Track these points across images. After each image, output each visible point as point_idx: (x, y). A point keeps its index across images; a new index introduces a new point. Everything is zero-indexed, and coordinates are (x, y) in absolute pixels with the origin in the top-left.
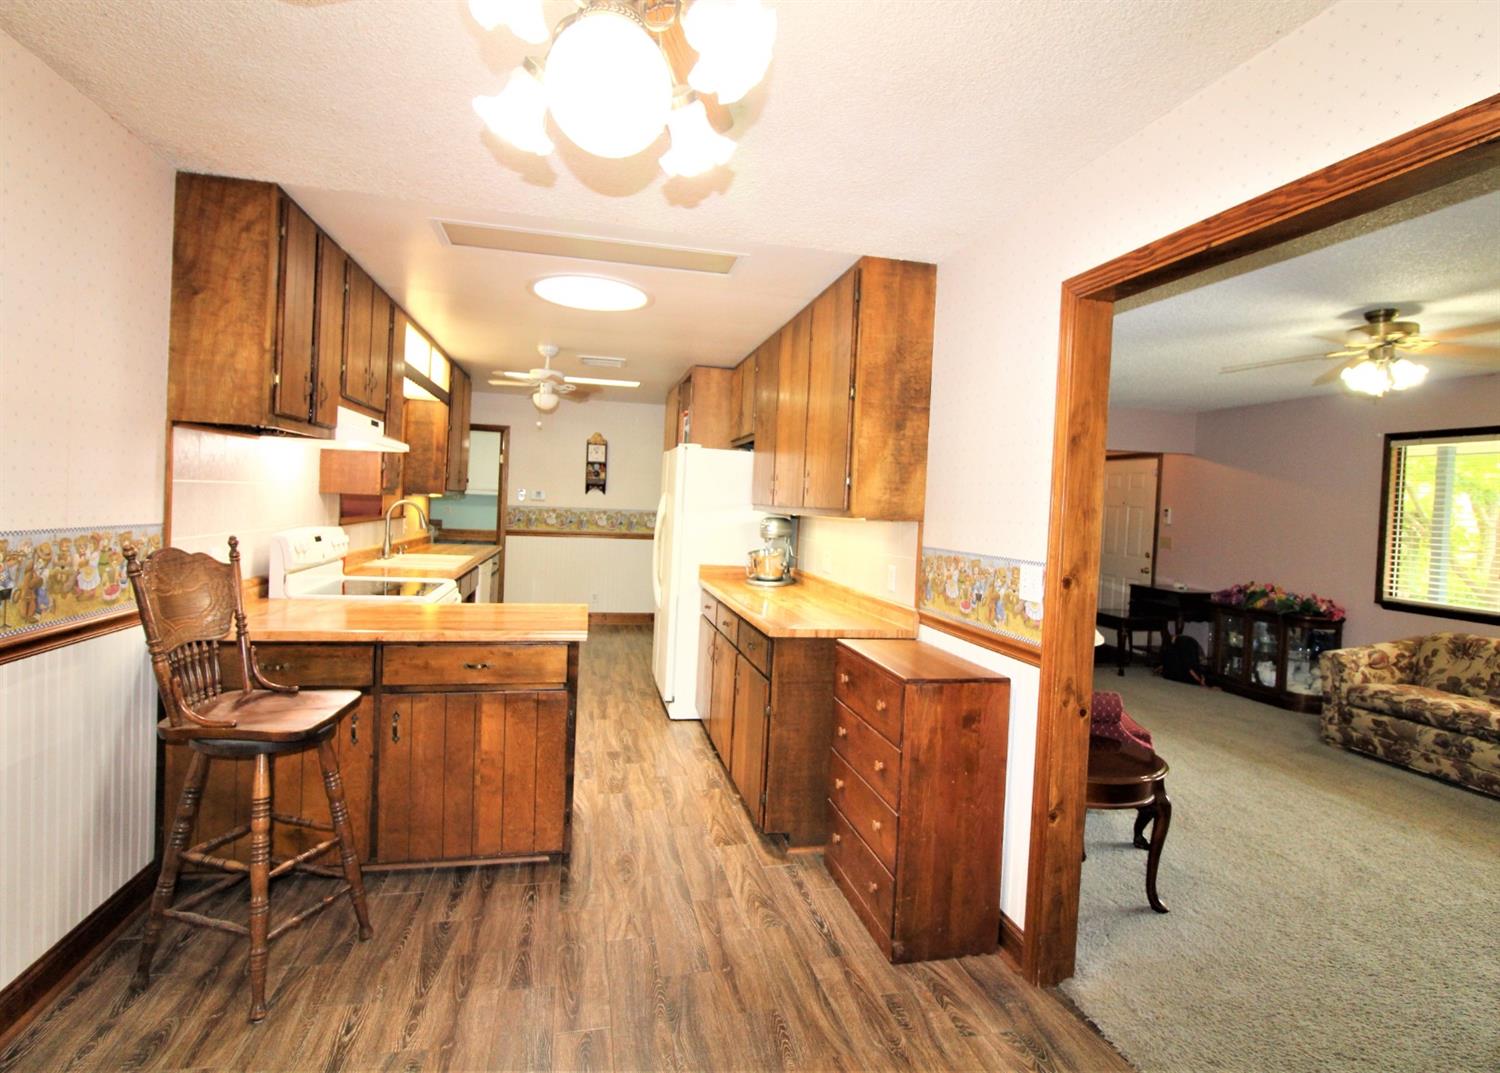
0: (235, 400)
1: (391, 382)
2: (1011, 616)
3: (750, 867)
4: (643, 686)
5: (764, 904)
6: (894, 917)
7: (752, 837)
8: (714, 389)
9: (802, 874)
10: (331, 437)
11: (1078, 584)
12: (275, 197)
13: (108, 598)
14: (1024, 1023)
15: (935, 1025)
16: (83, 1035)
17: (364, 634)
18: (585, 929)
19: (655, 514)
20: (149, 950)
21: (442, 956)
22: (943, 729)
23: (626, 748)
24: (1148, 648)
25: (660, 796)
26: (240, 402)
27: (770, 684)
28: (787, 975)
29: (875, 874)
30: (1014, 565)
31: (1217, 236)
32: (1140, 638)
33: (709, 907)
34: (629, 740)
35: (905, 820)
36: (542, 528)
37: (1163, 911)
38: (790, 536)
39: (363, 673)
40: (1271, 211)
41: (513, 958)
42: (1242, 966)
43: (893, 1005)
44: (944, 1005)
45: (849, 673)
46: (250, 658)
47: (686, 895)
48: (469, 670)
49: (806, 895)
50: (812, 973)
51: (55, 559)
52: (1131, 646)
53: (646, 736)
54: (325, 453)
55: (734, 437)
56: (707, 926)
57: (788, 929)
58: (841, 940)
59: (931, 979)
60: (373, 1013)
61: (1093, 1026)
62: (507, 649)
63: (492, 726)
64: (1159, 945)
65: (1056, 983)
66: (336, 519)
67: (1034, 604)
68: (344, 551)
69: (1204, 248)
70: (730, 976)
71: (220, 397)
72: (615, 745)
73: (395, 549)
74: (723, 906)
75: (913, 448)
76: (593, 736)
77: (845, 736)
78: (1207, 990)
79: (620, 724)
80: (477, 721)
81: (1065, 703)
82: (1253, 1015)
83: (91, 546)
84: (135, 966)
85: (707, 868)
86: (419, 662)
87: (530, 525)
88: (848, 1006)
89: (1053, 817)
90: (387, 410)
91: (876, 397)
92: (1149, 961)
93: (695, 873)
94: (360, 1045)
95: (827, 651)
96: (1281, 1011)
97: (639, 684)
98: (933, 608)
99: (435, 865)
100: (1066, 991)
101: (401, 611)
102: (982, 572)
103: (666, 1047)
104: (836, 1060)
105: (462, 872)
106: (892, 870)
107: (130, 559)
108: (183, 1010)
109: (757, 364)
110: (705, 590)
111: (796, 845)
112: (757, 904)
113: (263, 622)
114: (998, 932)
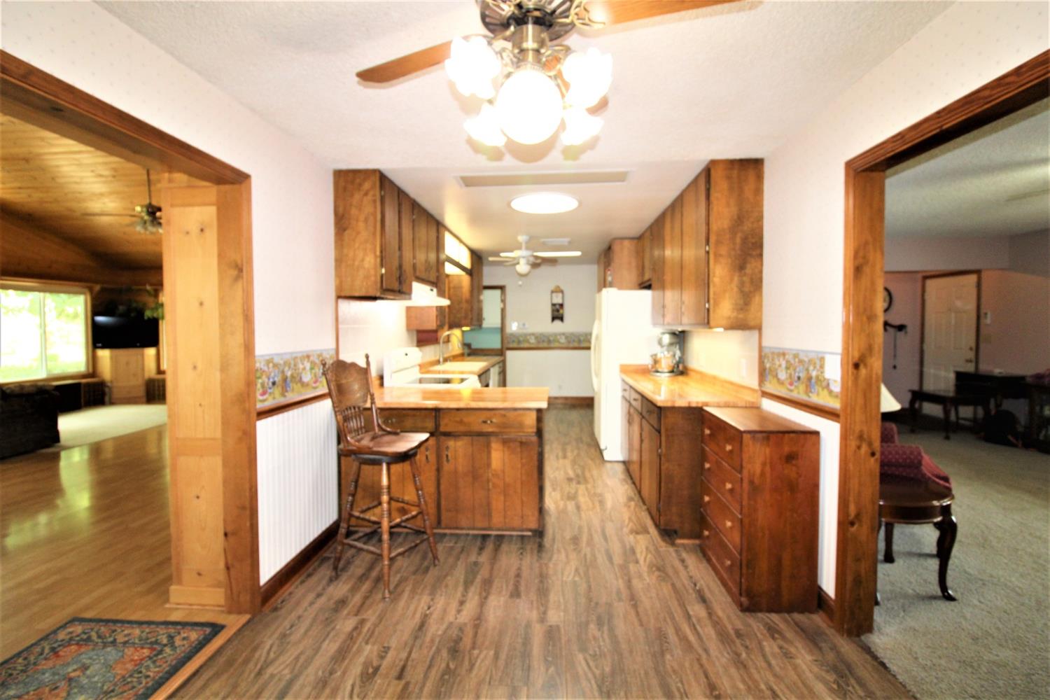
0: (365, 284)
1: (440, 264)
2: (820, 389)
3: (652, 548)
4: (589, 440)
5: (659, 569)
6: (741, 582)
7: (653, 531)
8: (626, 252)
9: (684, 555)
10: (410, 299)
11: (865, 365)
12: (378, 175)
13: (314, 385)
14: (831, 656)
15: (767, 649)
16: (311, 596)
17: (430, 403)
18: (551, 572)
19: (590, 334)
20: (338, 559)
21: (475, 577)
22: (771, 463)
23: (578, 476)
24: (975, 420)
25: (597, 504)
26: (367, 284)
27: (660, 436)
28: (670, 609)
29: (729, 555)
30: (820, 355)
31: (947, 121)
32: (966, 412)
33: (624, 567)
34: (579, 472)
35: (746, 521)
36: (526, 345)
37: (950, 598)
38: (679, 343)
39: (430, 424)
40: (982, 101)
41: (512, 582)
42: (1012, 640)
43: (739, 634)
44: (773, 638)
45: (710, 428)
46: (377, 415)
47: (610, 559)
48: (483, 424)
49: (686, 567)
50: (687, 610)
51: (292, 366)
52: (958, 418)
53: (590, 471)
54: (408, 309)
55: (640, 282)
56: (623, 578)
57: (673, 585)
58: (708, 595)
59: (767, 624)
60: (440, 602)
61: (883, 665)
62: (503, 412)
63: (498, 456)
64: (945, 621)
65: (858, 635)
66: (415, 343)
67: (835, 381)
68: (419, 361)
69: (938, 130)
70: (635, 606)
71: (358, 283)
72: (571, 474)
73: (446, 360)
74: (632, 567)
75: (752, 281)
76: (556, 468)
77: (709, 469)
78: (979, 653)
79: (574, 462)
80: (489, 453)
81: (859, 447)
82: (1015, 672)
83: (306, 360)
84: (331, 567)
85: (624, 546)
86: (458, 419)
87: (520, 343)
88: (709, 631)
89: (852, 524)
90: (437, 281)
91: (724, 250)
92: (935, 629)
93: (616, 548)
94: (435, 616)
95: (698, 415)
96: (1040, 672)
97: (586, 438)
98: (770, 387)
99: (471, 532)
100: (865, 641)
101: (449, 392)
102: (801, 362)
103: (594, 638)
104: (698, 660)
105: (485, 537)
106: (739, 551)
107: (324, 365)
108: (354, 590)
109: (652, 235)
110: (623, 381)
111: (682, 537)
112: (654, 569)
113: (382, 398)
114: (818, 600)
